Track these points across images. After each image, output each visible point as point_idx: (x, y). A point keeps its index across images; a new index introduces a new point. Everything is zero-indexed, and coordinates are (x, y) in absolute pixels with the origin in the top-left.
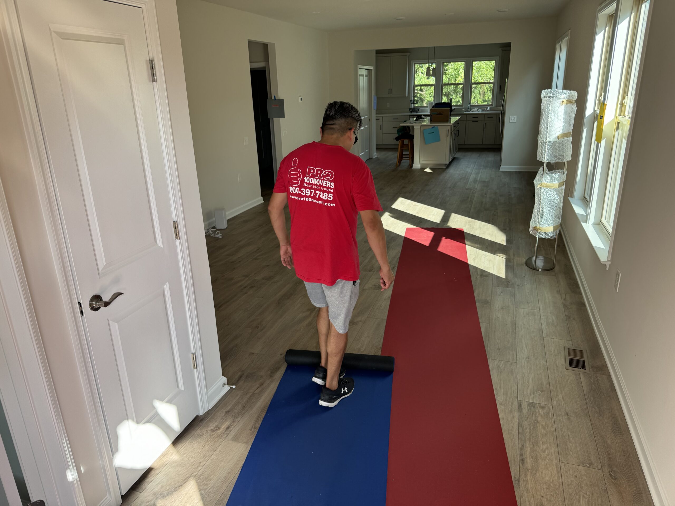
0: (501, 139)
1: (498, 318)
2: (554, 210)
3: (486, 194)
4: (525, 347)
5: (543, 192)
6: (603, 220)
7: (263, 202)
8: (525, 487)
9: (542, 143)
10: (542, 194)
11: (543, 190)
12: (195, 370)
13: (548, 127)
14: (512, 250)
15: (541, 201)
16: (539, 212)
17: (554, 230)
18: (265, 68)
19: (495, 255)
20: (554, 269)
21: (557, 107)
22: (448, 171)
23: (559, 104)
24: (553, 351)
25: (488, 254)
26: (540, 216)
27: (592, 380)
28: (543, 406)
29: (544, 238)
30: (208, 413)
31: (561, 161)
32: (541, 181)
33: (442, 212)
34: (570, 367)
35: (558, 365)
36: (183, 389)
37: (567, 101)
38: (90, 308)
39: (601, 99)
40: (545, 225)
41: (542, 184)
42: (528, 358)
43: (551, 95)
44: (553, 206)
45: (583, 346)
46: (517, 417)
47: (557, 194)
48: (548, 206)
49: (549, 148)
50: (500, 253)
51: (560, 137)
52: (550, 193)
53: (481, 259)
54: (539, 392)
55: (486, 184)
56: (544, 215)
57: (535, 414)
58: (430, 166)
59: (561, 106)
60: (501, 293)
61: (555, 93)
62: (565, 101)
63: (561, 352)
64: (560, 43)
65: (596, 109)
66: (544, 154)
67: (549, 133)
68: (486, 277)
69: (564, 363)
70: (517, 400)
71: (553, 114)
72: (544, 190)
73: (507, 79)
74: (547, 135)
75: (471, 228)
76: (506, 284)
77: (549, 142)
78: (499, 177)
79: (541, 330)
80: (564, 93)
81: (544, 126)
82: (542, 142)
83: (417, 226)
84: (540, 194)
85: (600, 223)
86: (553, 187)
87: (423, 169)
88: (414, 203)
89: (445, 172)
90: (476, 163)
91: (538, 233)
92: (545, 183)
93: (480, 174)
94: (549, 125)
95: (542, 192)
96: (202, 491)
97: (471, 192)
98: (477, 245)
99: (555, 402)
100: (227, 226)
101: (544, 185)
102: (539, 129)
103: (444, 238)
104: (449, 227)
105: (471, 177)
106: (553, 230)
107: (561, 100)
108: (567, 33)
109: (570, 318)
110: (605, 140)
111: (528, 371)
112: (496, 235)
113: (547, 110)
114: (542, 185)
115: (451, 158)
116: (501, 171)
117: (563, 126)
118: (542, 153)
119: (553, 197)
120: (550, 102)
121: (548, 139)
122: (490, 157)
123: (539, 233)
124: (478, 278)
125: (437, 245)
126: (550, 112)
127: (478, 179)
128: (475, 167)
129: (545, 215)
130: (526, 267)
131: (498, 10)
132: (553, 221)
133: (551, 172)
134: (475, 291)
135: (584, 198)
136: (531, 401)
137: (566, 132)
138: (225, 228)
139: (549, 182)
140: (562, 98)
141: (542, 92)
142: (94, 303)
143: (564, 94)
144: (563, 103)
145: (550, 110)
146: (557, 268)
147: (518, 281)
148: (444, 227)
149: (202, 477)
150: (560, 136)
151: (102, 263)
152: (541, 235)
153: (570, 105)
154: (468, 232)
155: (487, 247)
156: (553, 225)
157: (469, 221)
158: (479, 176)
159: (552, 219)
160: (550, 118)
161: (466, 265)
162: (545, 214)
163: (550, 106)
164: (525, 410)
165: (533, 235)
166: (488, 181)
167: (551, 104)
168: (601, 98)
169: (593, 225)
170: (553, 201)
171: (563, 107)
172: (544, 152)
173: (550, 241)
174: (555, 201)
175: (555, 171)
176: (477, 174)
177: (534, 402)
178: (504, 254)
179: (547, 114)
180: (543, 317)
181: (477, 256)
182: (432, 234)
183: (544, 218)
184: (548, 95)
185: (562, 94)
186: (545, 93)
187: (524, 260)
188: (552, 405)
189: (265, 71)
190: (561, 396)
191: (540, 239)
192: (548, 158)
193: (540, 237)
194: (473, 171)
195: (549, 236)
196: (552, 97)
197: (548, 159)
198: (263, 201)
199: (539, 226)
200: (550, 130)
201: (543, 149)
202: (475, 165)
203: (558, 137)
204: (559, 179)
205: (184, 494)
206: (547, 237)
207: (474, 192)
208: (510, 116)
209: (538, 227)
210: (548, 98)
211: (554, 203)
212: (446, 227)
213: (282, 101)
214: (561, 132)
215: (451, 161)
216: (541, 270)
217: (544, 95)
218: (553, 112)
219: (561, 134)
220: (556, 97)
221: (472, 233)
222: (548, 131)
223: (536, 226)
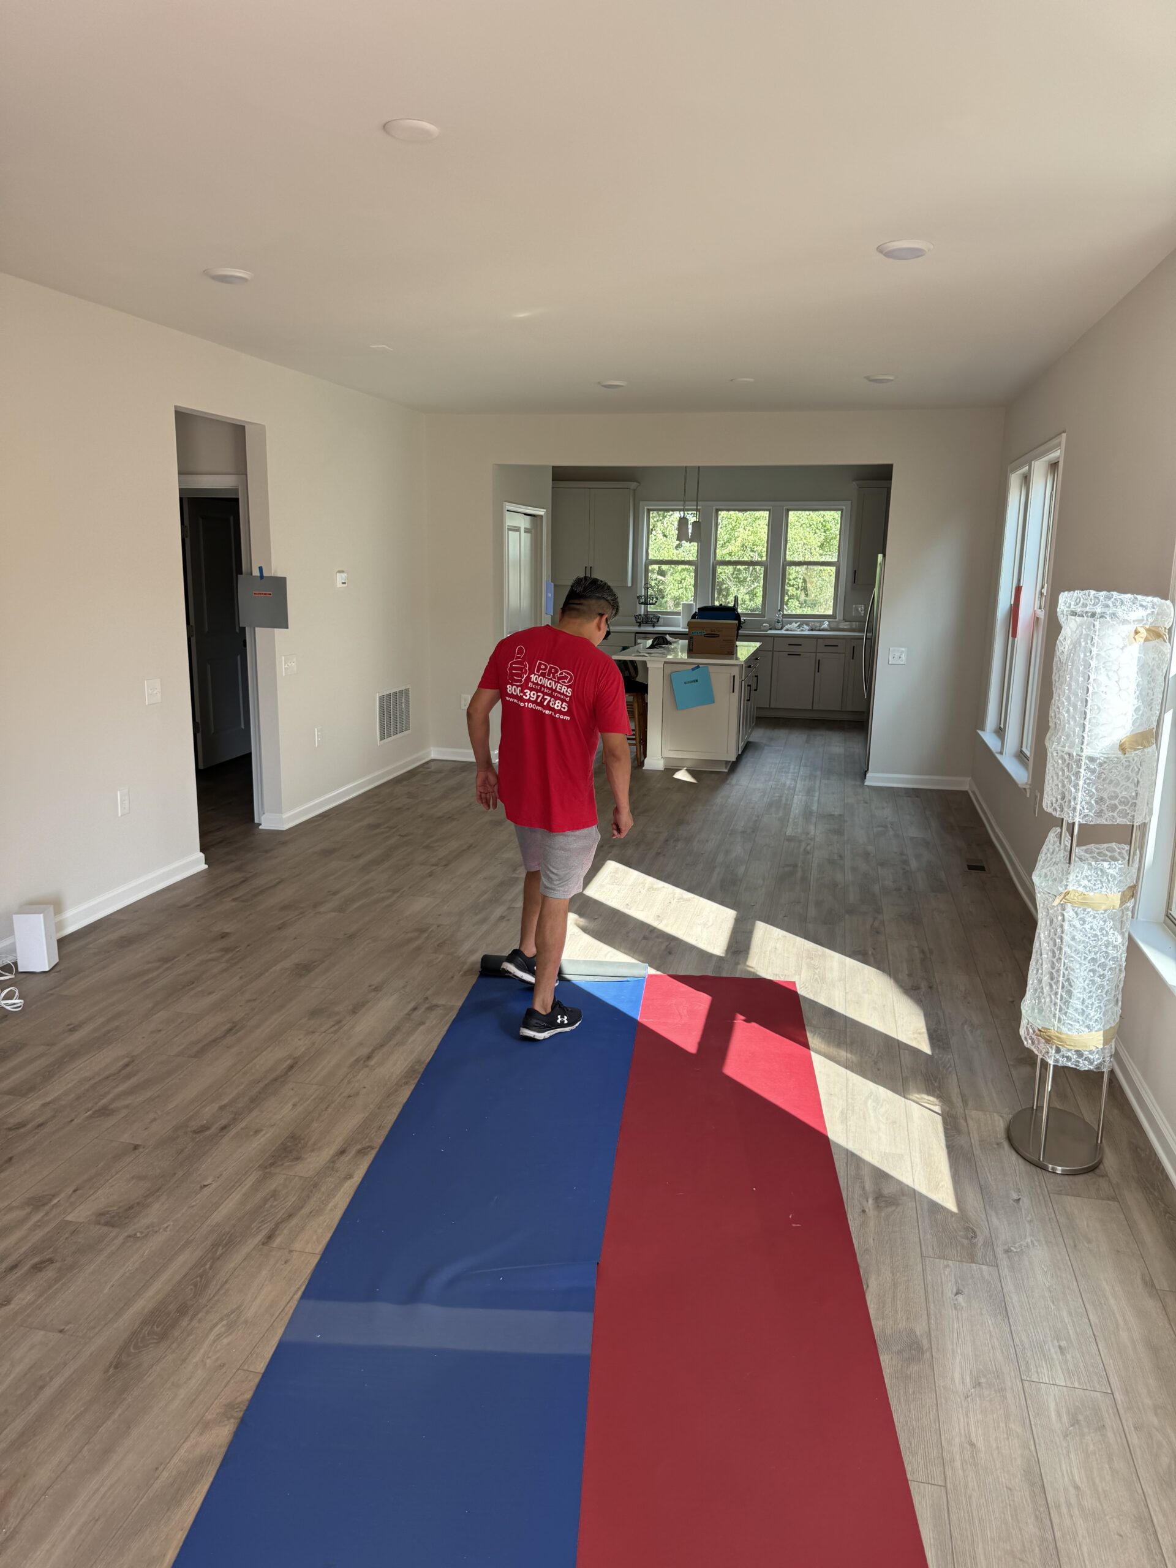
1: (972, 1445)
2: (1107, 978)
3: (841, 857)
5: (1070, 921)
7: (206, 866)
9: (1067, 761)
10: (1066, 926)
11: (1069, 913)
13: (1088, 711)
14: (954, 1076)
15: (1065, 949)
16: (1058, 981)
17: (1104, 1044)
18: (236, 490)
19: (905, 1097)
20: (1101, 1166)
21: (1118, 647)
22: (734, 782)
23: (1124, 639)
25: (882, 1092)
26: (1059, 996)
29: (1073, 1066)
31: (1128, 823)
32: (1065, 884)
33: (727, 918)
37: (1148, 630)
40: (1077, 1026)
41: (1067, 893)
43: (1098, 610)
44: (1103, 966)
47: (1114, 928)
48: (1088, 965)
49: (1088, 779)
50: (919, 1091)
51: (1127, 745)
52: (1095, 923)
53: (865, 1118)
55: (837, 825)
56: (1075, 992)
58: (688, 764)
59: (1130, 645)
60: (957, 1294)
61: (1111, 605)
62: (1143, 633)
64: (1026, 469)
66: (1075, 799)
67: (1089, 731)
68: (894, 1208)
71: (1103, 670)
72: (1076, 913)
73: (880, 556)
74: (1083, 737)
75: (816, 979)
76: (965, 1242)
77: (1092, 759)
78: (866, 803)
80: (1141, 606)
81: (1071, 708)
82: (1066, 757)
83: (657, 969)
84: (1062, 926)
86: (1105, 904)
87: (670, 771)
88: (650, 880)
89: (728, 782)
90: (803, 761)
91: (1054, 1052)
92: (1077, 892)
93: (817, 794)
94: (1090, 705)
95: (1066, 919)
97: (802, 849)
98: (843, 1054)
100: (57, 960)
101: (1075, 898)
102: (1052, 714)
103: (743, 1018)
104: (754, 974)
105: (795, 801)
106: (1102, 1042)
107: (1132, 628)
108: (1056, 441)
112: (895, 1016)
113: (1085, 655)
114: (1067, 897)
115: (741, 744)
116: (868, 786)
117: (1137, 710)
118: (1067, 793)
119: (1105, 939)
120: (1095, 631)
121: (1088, 751)
122: (836, 745)
123: (1058, 1051)
124: (867, 1210)
125: (722, 1053)
126: (1093, 663)
127: (815, 808)
128: (801, 773)
129: (1079, 995)
130: (1014, 1157)
131: (867, 378)
132: (1104, 1015)
133: (1084, 848)
134: (868, 1286)
137: (1141, 730)
138: (47, 969)
139: (1091, 889)
140: (1135, 622)
141: (1060, 596)
143: (1141, 608)
144: (1136, 637)
145: (1094, 657)
146: (1110, 1162)
147: (1002, 1228)
148: (737, 976)
150: (1127, 743)
152: (1063, 1056)
153: (1156, 642)
154: (811, 996)
155: (876, 1063)
156: (1104, 1026)
157: (808, 951)
158: (816, 799)
159: (1100, 1007)
160: (1092, 682)
161: (820, 1143)
162: (1080, 993)
163: (1093, 645)
165: (1036, 1052)
166: (840, 815)
167: (1096, 638)
170: (1105, 950)
171: (1134, 650)
172: (1073, 790)
173: (1092, 1078)
174: (1110, 950)
175: (1097, 846)
176: (809, 792)
178: (933, 1096)
179: (1085, 668)
181: (850, 1100)
182: (703, 1001)
183: (1075, 1002)
184: (1087, 609)
185: (1135, 609)
186: (1073, 603)
187: (1000, 1125)
189: (237, 500)
191: (1061, 1070)
192: (1086, 811)
193: (1060, 1064)
194: (799, 782)
195: (1091, 1063)
196: (1102, 617)
197: (1086, 815)
198: (206, 863)
199: (1058, 1027)
200: (1094, 721)
201: (1069, 782)
202: (800, 766)
203: (1122, 748)
204: (1122, 878)
206: (1084, 1066)
207: (809, 848)
208: (892, 649)
209: (1051, 1030)
210: (1085, 618)
211: (1108, 956)
212: (743, 976)
213: (280, 584)
215: (740, 753)
216: (1062, 1170)
217: (1071, 607)
218: (1104, 663)
219: (1128, 734)
220: (1114, 615)
221: (822, 1000)
222: (1087, 723)
223: (1047, 1025)
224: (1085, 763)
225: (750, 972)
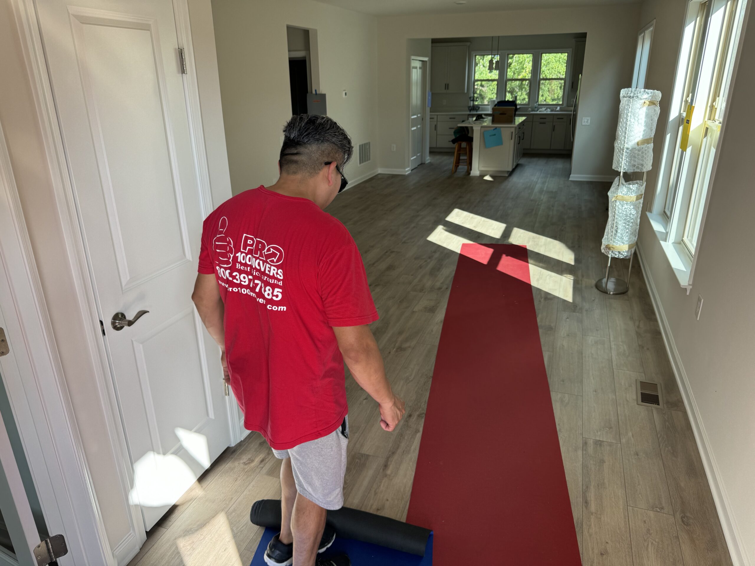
0: (572, 144)
1: (563, 346)
2: (630, 226)
3: (553, 206)
4: (592, 378)
6: (685, 239)
8: (588, 532)
9: (620, 150)
10: (617, 208)
11: (618, 203)
12: (227, 397)
13: (627, 132)
14: (581, 271)
15: (616, 216)
16: (613, 228)
17: (628, 249)
18: (305, 57)
19: (561, 275)
20: (627, 293)
21: (638, 108)
23: (640, 105)
24: (623, 384)
25: (553, 274)
26: (613, 233)
27: (665, 417)
28: (610, 445)
29: (617, 257)
30: (240, 445)
31: (640, 171)
32: (617, 193)
33: (502, 226)
34: (642, 402)
35: (628, 400)
36: (213, 418)
37: (649, 102)
38: (112, 327)
39: (688, 101)
40: (619, 243)
41: (617, 196)
42: (596, 392)
43: (632, 95)
44: (629, 221)
45: (658, 380)
46: (582, 455)
47: (634, 208)
48: (623, 221)
49: (626, 155)
50: (567, 274)
51: (639, 143)
52: (626, 207)
53: (545, 280)
54: (606, 429)
55: (553, 195)
56: (619, 231)
57: (602, 453)
58: (490, 173)
59: (643, 107)
60: (567, 318)
61: (636, 93)
62: (647, 102)
63: (632, 385)
64: (643, 34)
65: (682, 112)
66: (621, 163)
67: (627, 139)
68: (550, 300)
69: (635, 397)
70: (581, 437)
71: (633, 117)
72: (620, 203)
73: (580, 75)
74: (625, 141)
75: (535, 245)
76: (573, 308)
78: (568, 187)
79: (610, 361)
80: (647, 93)
81: (622, 131)
82: (619, 148)
83: (474, 241)
84: (615, 208)
85: (681, 242)
86: (630, 200)
87: (482, 176)
88: (472, 215)
89: (508, 180)
90: (543, 171)
92: (620, 195)
93: (547, 184)
94: (627, 129)
95: (617, 206)
96: (235, 529)
97: (536, 204)
98: (541, 265)
99: (624, 441)
101: (620, 198)
102: (616, 134)
103: (505, 255)
104: (511, 243)
105: (536, 187)
107: (643, 101)
108: (651, 23)
109: (643, 347)
110: (691, 147)
111: (595, 405)
112: (564, 254)
113: (627, 112)
114: (617, 198)
115: (515, 164)
116: (571, 180)
117: (644, 131)
118: (619, 161)
119: (630, 212)
120: (630, 103)
121: (626, 146)
122: (559, 164)
123: (612, 252)
124: (541, 301)
125: (497, 264)
126: (629, 114)
127: (545, 189)
128: (541, 176)
130: (596, 290)
132: (629, 239)
133: (628, 183)
134: (538, 316)
135: (664, 213)
136: (598, 439)
137: (646, 138)
139: (626, 195)
140: (644, 99)
141: (621, 91)
142: (117, 321)
143: (647, 94)
144: (645, 104)
145: (630, 112)
146: (630, 292)
147: (586, 306)
148: (505, 243)
149: (234, 514)
151: (125, 278)
152: (614, 254)
153: (653, 106)
154: (531, 249)
155: (552, 267)
156: (629, 243)
157: (534, 236)
158: (546, 186)
159: (627, 236)
160: (629, 121)
161: (528, 286)
163: (629, 108)
164: (591, 450)
165: (605, 253)
166: (556, 192)
167: (631, 105)
168: (688, 99)
169: (674, 244)
170: (629, 216)
171: (645, 109)
172: (621, 160)
173: (624, 261)
174: (631, 216)
175: (633, 182)
176: (544, 183)
177: (601, 440)
178: (572, 275)
179: (626, 116)
180: (613, 346)
181: (540, 275)
182: (491, 251)
183: (619, 235)
184: (628, 95)
185: (644, 94)
186: (624, 93)
187: (594, 282)
188: (621, 444)
189: (306, 61)
190: (631, 435)
191: (613, 259)
192: (625, 167)
193: (613, 256)
194: (539, 179)
195: (623, 256)
196: (633, 98)
197: (625, 169)
199: (613, 244)
200: (629, 135)
201: (620, 157)
202: (541, 173)
204: (637, 191)
205: (215, 531)
206: (621, 257)
207: (540, 203)
208: (583, 118)
209: (611, 246)
210: (627, 98)
211: (630, 218)
212: (507, 244)
213: (323, 96)
214: (641, 137)
215: (514, 167)
216: (612, 293)
217: (624, 94)
218: (633, 114)
219: (641, 139)
220: (637, 97)
221: (536, 250)
222: (626, 136)
223: (609, 243)
224: (626, 150)
225: (510, 243)
